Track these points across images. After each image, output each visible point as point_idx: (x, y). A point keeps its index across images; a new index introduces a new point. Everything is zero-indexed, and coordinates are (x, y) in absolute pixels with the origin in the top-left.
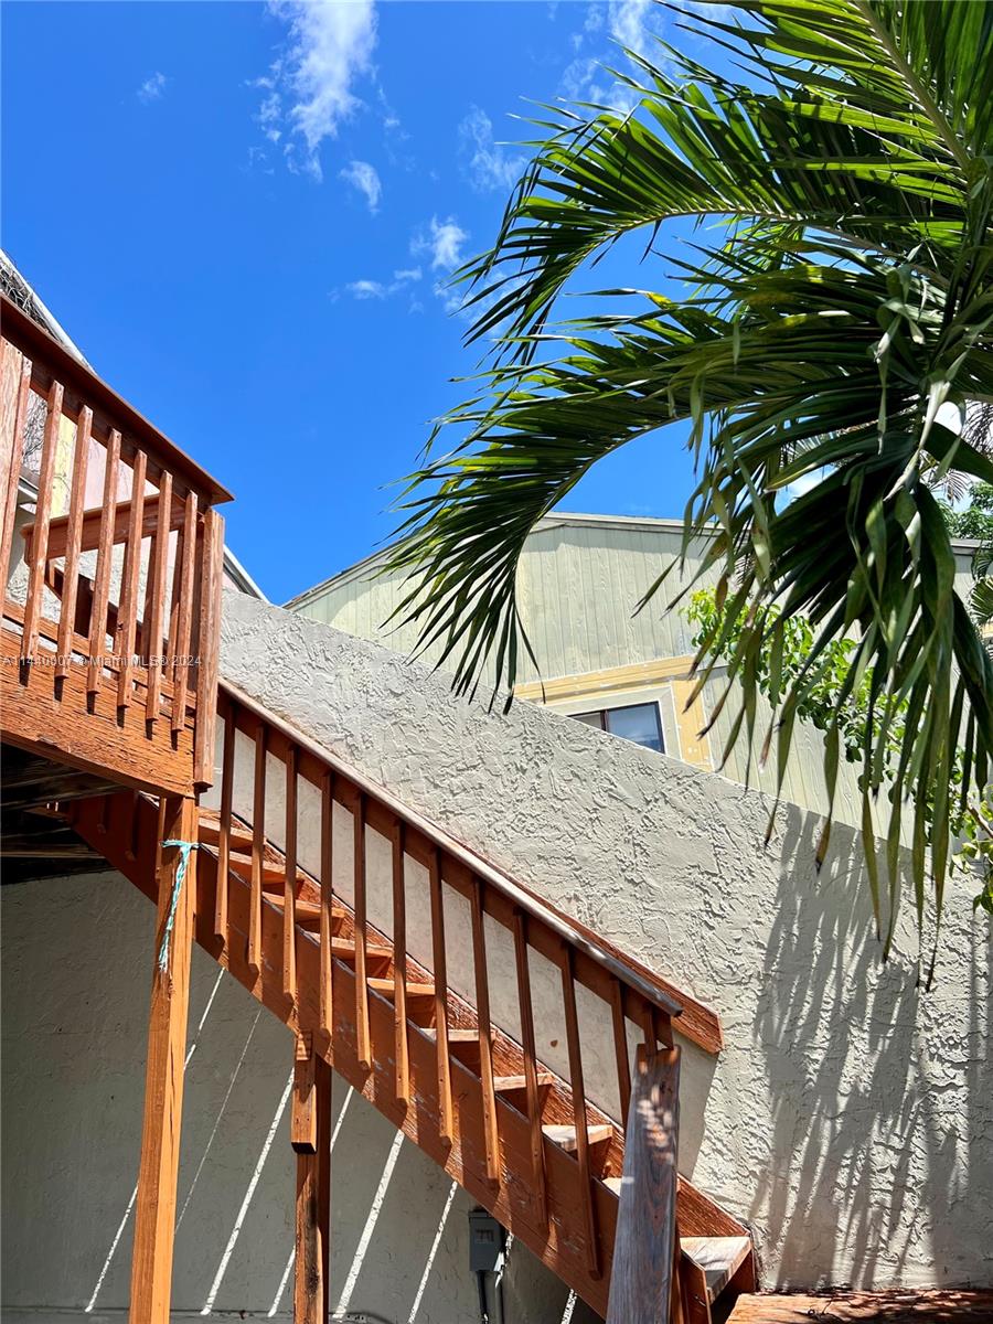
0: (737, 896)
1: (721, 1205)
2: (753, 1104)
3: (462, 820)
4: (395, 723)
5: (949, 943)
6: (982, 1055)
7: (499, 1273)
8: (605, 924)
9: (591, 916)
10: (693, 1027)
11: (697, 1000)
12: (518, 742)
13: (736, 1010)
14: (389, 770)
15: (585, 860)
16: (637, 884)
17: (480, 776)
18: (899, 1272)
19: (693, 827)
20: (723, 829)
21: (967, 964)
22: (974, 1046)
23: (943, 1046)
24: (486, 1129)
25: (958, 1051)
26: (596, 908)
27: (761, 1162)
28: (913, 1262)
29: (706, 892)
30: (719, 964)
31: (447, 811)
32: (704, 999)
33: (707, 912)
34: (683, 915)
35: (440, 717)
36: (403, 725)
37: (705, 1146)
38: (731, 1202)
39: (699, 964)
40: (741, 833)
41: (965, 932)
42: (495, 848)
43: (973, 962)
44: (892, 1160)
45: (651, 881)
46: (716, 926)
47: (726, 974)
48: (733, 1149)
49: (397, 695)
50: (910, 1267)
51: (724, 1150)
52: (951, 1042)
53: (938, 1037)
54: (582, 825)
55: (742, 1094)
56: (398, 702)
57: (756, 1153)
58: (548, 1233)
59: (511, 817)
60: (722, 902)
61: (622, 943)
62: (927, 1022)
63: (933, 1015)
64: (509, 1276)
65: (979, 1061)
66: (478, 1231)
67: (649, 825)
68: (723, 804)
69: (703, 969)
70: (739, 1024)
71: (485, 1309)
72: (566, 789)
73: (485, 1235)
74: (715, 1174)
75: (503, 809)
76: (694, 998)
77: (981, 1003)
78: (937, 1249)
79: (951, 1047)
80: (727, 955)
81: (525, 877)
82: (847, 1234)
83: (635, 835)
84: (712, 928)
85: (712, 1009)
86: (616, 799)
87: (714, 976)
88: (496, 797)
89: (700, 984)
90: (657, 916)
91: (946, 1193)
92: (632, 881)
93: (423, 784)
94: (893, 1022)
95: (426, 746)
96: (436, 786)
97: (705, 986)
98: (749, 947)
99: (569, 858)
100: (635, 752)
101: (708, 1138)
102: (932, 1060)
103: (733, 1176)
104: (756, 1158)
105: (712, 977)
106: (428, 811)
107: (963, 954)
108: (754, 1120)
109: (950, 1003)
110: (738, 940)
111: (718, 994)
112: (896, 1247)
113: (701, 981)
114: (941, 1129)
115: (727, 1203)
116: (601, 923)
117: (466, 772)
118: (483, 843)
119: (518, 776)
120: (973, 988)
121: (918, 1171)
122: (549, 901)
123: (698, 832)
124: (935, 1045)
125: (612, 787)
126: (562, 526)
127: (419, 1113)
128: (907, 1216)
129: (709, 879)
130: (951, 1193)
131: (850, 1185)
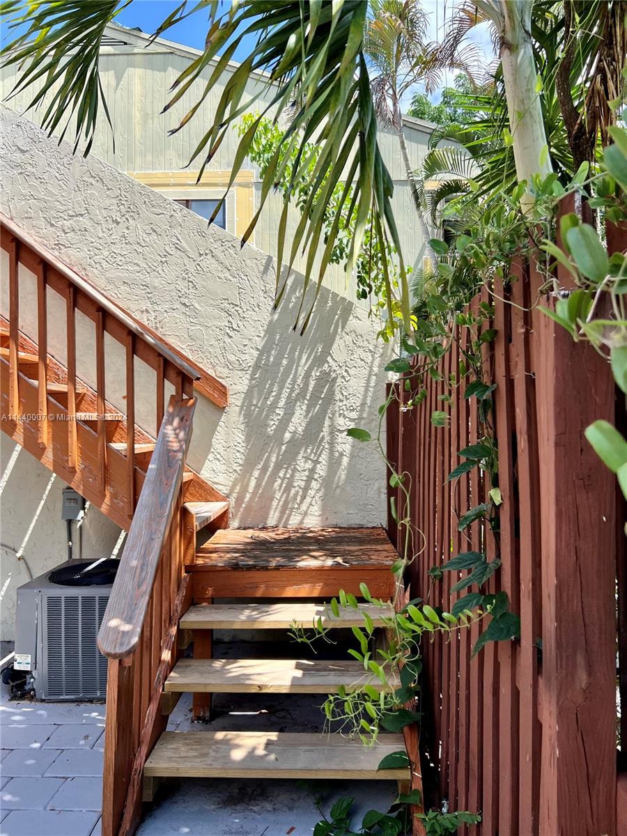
0: (249, 319)
1: (215, 486)
2: (240, 436)
3: (70, 252)
4: (21, 173)
5: (361, 356)
6: (365, 415)
7: (79, 521)
8: (164, 329)
9: (156, 323)
10: (212, 392)
11: (216, 378)
12: (114, 201)
13: (237, 385)
14: (16, 208)
15: (155, 288)
16: (187, 306)
17: (85, 222)
18: (303, 519)
19: (227, 274)
20: (246, 278)
21: (368, 368)
22: (362, 411)
23: (347, 410)
24: (69, 439)
25: (354, 413)
26: (159, 318)
27: (240, 465)
28: (311, 514)
29: (230, 315)
30: (232, 358)
31: (59, 244)
32: (220, 377)
33: (229, 327)
34: (214, 328)
35: (57, 175)
36: (28, 175)
37: (210, 457)
38: (221, 485)
39: (220, 357)
40: (256, 281)
41: (370, 351)
42: (94, 272)
43: (371, 367)
44: (309, 465)
45: (197, 305)
46: (234, 336)
47: (235, 364)
48: (226, 458)
49: (23, 152)
50: (309, 517)
51: (221, 459)
52: (352, 408)
53: (345, 405)
54: (156, 265)
55: (235, 430)
56: (23, 157)
57: (238, 461)
58: (105, 496)
59: (106, 253)
60: (239, 322)
61: (174, 341)
62: (341, 397)
63: (345, 394)
64: (87, 523)
65: (363, 418)
66: (68, 499)
67: (199, 269)
68: (248, 262)
69: (222, 361)
70: (239, 393)
71: (70, 539)
72: (147, 240)
73: (72, 501)
74: (214, 471)
75: (101, 247)
76: (214, 377)
77: (371, 389)
78: (324, 509)
79: (351, 410)
80: (238, 354)
81: (113, 294)
82: (280, 501)
83: (190, 275)
84: (231, 337)
85: (224, 383)
86: (180, 250)
87: (228, 365)
88: (97, 239)
89: (219, 369)
90: (199, 327)
91: (333, 482)
92: (184, 304)
93: (42, 223)
94: (322, 396)
95: (45, 195)
96: (52, 225)
97: (222, 370)
98: (251, 350)
99: (145, 285)
100: (195, 220)
101: (213, 452)
102: (340, 417)
103: (224, 472)
104: (238, 463)
105: (227, 365)
106: (45, 241)
107: (367, 363)
108: (240, 444)
109: (355, 388)
110: (245, 346)
111: (229, 375)
112: (304, 507)
113: (220, 367)
114: (337, 451)
115: (219, 486)
116: (162, 328)
117: (75, 218)
118: (85, 269)
119: (113, 226)
120: (368, 381)
121: (321, 470)
122: (128, 311)
123: (230, 277)
124: (343, 409)
125: (178, 242)
126: (171, 53)
127: (25, 428)
128: (311, 492)
129: (233, 308)
130: (336, 482)
131: (284, 478)
